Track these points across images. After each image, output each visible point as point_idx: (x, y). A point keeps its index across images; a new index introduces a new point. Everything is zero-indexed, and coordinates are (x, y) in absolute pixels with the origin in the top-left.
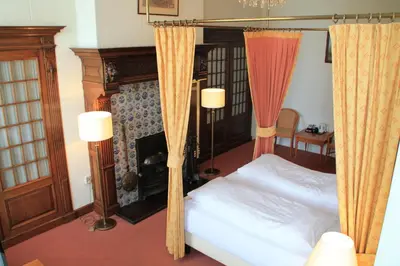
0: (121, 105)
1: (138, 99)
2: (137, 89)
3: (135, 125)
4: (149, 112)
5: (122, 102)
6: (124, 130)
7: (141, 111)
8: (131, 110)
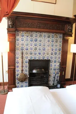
0: (22, 42)
1: (31, 41)
2: (32, 36)
3: (29, 53)
4: (38, 48)
5: (23, 41)
6: (22, 54)
7: (33, 47)
8: (27, 45)
